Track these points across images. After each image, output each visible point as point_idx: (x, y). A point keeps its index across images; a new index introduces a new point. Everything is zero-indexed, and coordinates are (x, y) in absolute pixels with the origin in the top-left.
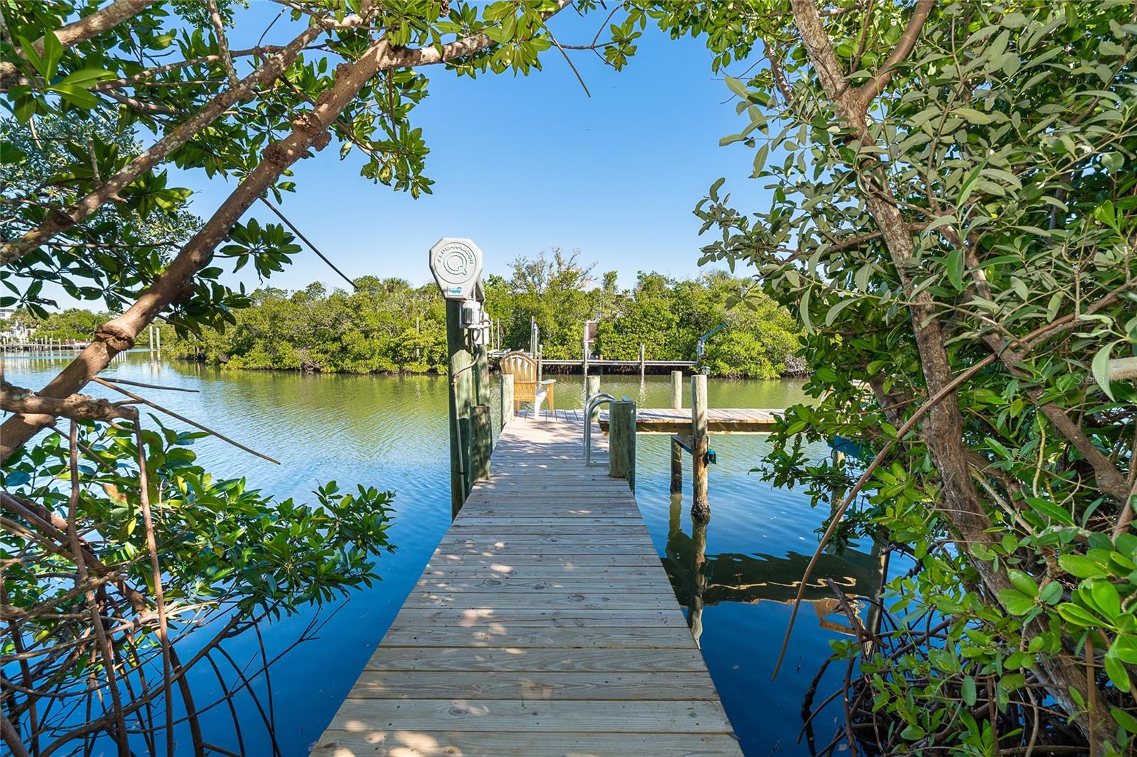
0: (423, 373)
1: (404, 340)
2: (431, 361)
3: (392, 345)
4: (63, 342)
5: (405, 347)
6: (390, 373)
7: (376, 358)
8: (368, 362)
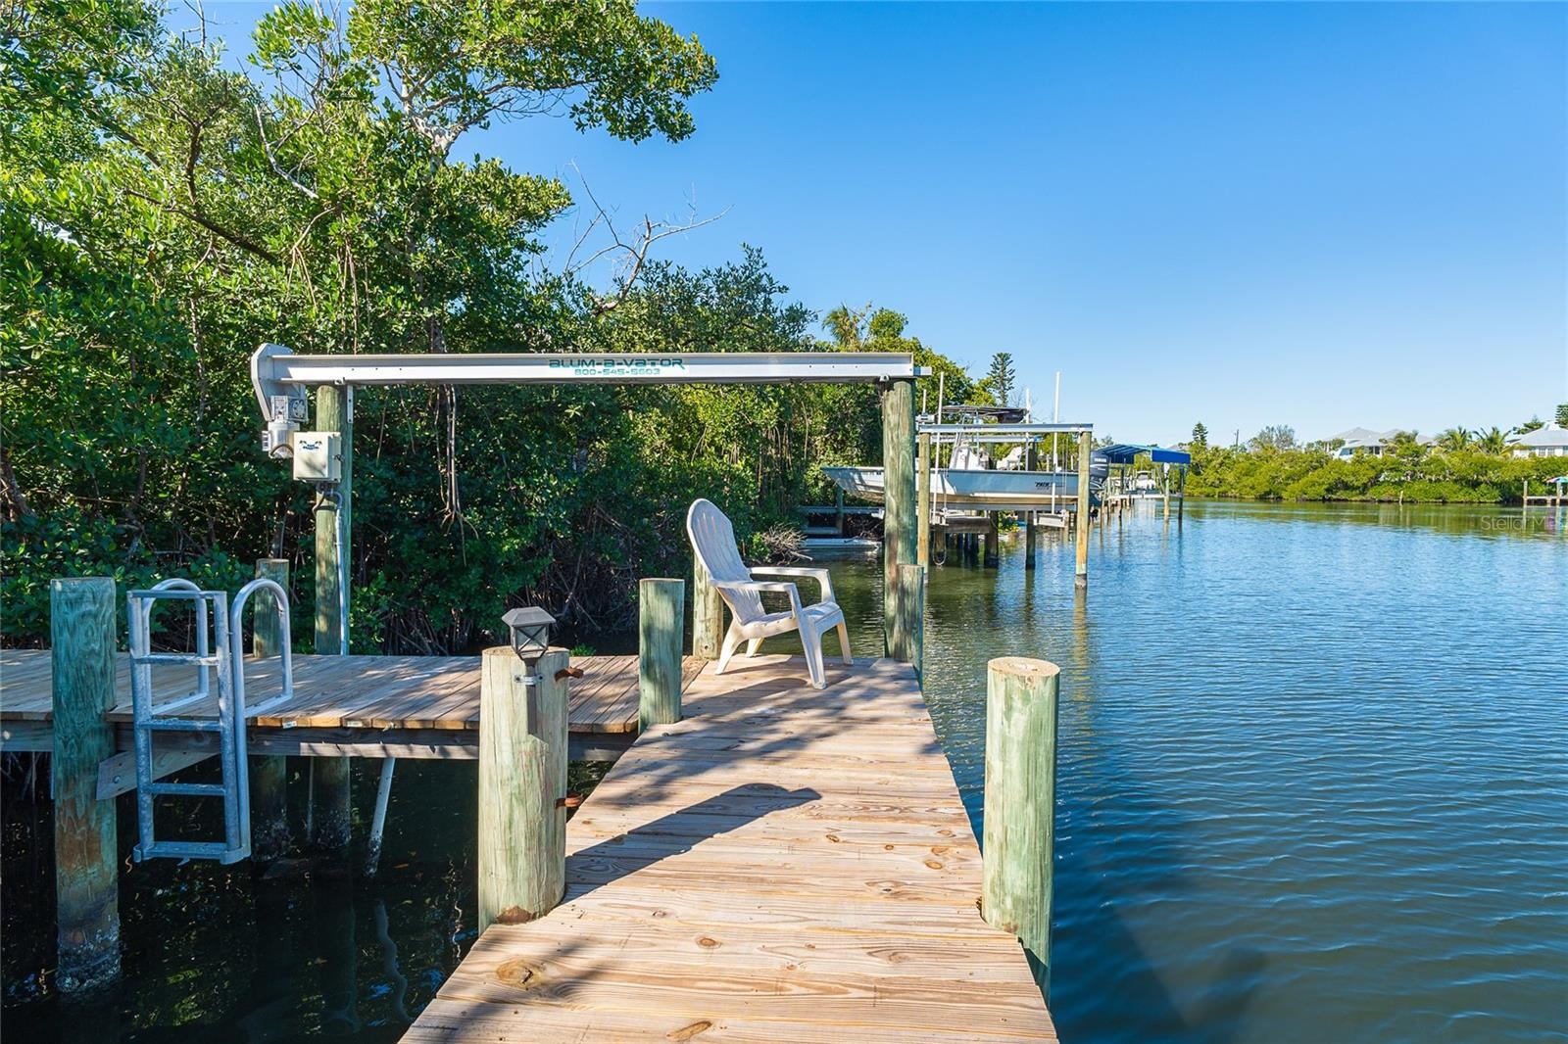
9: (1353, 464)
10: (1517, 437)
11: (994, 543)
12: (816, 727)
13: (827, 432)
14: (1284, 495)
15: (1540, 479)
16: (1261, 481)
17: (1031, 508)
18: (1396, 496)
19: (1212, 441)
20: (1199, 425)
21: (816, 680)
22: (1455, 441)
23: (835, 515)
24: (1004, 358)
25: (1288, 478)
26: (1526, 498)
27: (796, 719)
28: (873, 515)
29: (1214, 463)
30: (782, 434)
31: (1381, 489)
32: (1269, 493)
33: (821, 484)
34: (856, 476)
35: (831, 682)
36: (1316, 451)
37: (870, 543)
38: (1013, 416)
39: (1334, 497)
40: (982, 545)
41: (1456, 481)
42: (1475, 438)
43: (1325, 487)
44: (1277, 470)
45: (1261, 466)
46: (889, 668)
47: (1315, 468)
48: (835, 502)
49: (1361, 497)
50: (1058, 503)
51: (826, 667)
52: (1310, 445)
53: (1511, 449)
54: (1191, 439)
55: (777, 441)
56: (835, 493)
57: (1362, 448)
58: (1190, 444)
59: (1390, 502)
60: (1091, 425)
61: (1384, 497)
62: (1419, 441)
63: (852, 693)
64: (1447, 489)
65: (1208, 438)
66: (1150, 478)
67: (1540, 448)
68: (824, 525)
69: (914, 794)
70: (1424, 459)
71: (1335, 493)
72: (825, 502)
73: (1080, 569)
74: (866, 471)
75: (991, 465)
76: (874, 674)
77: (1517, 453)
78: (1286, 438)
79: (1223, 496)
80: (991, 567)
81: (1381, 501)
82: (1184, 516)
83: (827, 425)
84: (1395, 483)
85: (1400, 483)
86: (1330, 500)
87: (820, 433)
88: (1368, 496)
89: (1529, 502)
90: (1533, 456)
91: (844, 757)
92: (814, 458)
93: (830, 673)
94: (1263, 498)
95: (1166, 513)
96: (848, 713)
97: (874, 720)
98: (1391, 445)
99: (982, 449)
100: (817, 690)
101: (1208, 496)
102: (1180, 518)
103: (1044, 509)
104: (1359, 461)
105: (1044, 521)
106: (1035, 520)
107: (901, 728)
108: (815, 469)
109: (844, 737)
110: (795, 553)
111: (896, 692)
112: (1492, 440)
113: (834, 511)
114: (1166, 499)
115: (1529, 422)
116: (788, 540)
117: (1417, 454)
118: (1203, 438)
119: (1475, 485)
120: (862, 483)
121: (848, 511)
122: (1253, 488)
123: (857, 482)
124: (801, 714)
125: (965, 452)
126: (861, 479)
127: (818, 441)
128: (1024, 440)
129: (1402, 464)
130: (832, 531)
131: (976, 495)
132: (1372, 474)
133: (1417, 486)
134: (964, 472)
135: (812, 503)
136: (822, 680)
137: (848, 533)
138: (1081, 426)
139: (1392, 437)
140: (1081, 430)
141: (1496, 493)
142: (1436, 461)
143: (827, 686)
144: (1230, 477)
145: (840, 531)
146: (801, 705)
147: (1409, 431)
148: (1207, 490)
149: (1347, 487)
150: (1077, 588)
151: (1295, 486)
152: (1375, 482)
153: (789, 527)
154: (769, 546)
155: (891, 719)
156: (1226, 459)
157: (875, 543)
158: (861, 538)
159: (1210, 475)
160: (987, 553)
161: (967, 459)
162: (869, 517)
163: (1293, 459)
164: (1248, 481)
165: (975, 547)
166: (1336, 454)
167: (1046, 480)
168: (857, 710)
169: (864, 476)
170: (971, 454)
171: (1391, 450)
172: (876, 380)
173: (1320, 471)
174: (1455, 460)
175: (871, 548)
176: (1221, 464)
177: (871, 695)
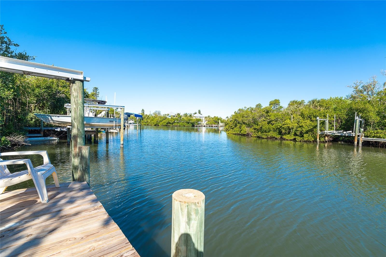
0: (291, 140)
1: (284, 125)
2: (295, 134)
3: (279, 127)
4: (211, 125)
5: (283, 128)
6: (276, 139)
7: (271, 132)
8: (267, 133)
9: (171, 119)
10: (194, 115)
11: (97, 137)
12: (47, 226)
13: (36, 103)
14: (159, 125)
15: (197, 122)
16: (155, 122)
17: (108, 127)
18: (178, 125)
19: (145, 113)
20: (143, 109)
21: (43, 199)
22: (186, 115)
23: (40, 130)
24: (96, 89)
25: (160, 121)
26: (195, 125)
27: (33, 225)
28: (56, 130)
29: (146, 118)
30: (16, 102)
31: (175, 124)
32: (156, 124)
33: (34, 120)
34: (49, 118)
35: (50, 198)
36: (165, 116)
37: (54, 138)
38: (103, 103)
39: (168, 125)
40: (93, 138)
41: (186, 122)
42: (188, 115)
43: (166, 123)
44: (158, 120)
45: (155, 119)
46: (77, 186)
47: (165, 119)
48: (40, 126)
49: (172, 125)
50: (116, 126)
51: (48, 191)
52: (164, 115)
53: (193, 117)
54: (141, 112)
55: (13, 104)
56: (40, 123)
57: (172, 116)
58: (141, 113)
59: (177, 126)
60: (124, 107)
61: (176, 125)
62: (181, 115)
63: (63, 201)
64: (185, 124)
65: (145, 112)
66: (133, 121)
67: (197, 117)
68: (36, 133)
69: (109, 251)
70: (182, 118)
71: (168, 124)
72: (36, 125)
73: (122, 143)
74: (54, 116)
75: (96, 115)
76: (71, 190)
77: (194, 117)
78: (159, 114)
79: (148, 125)
80: (96, 143)
81: (175, 126)
82: (141, 129)
83: (36, 101)
84: (177, 122)
85: (178, 123)
86: (167, 126)
87: (34, 103)
88: (173, 125)
89: (196, 126)
90: (196, 118)
91: (67, 240)
92: (31, 112)
93: (50, 193)
94: (155, 125)
95: (138, 128)
96: (63, 213)
97: (77, 214)
98: (177, 115)
99: (93, 111)
100: (44, 204)
101: (145, 125)
102: (140, 130)
103: (112, 128)
104: (172, 118)
105: (111, 131)
106: (109, 130)
107: (90, 213)
108: (31, 115)
109: (64, 228)
110: (23, 143)
111: (83, 197)
112: (191, 115)
113: (40, 129)
114: (138, 125)
115: (195, 112)
116: (20, 139)
117: (181, 117)
118: (144, 112)
119: (189, 123)
120: (52, 119)
121: (45, 129)
122: (153, 123)
123: (50, 119)
124: (37, 221)
125: (88, 112)
126: (51, 118)
127: (32, 106)
128: (105, 109)
129: (178, 119)
130: (39, 135)
131: (92, 124)
132: (174, 121)
133: (181, 123)
134: (88, 117)
135: (30, 126)
136: (46, 198)
137: (45, 135)
138: (121, 107)
139: (177, 114)
140: (121, 108)
141: (191, 124)
142: (183, 119)
143: (49, 200)
144: (149, 121)
145: (42, 135)
146: (36, 215)
147: (179, 113)
148: (145, 123)
149: (170, 123)
150: (121, 147)
151: (161, 123)
152: (174, 122)
153: (20, 134)
154: (10, 141)
155: (85, 210)
156: (148, 117)
157: (56, 138)
158: (51, 137)
159: (145, 120)
160: (95, 139)
161: (89, 114)
162: (54, 130)
163: (161, 117)
164: (153, 122)
165: (91, 138)
166: (168, 117)
167: (112, 120)
168: (68, 210)
169: (53, 118)
170: (90, 112)
171: (177, 116)
172: (68, 79)
173: (165, 120)
174: (186, 119)
175: (55, 140)
176: (147, 118)
177: (72, 201)
